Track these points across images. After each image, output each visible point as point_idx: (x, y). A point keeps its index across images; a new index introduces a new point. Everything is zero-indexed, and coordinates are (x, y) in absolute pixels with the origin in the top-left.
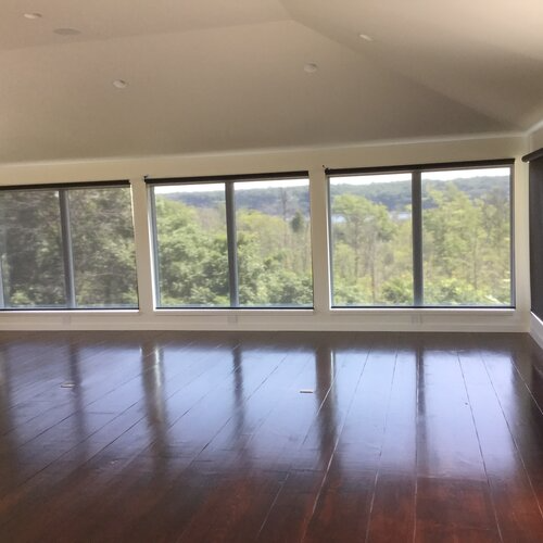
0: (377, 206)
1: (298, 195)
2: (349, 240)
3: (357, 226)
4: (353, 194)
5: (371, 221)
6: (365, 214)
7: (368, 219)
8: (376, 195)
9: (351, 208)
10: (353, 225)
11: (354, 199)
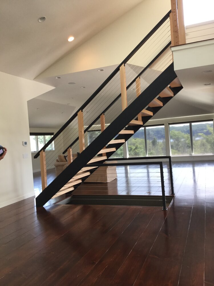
0: (186, 135)
1: (153, 132)
2: (175, 148)
3: (178, 143)
4: (176, 130)
5: (184, 141)
6: (181, 138)
7: (183, 140)
8: (186, 130)
9: (175, 136)
10: (176, 142)
11: (176, 132)
